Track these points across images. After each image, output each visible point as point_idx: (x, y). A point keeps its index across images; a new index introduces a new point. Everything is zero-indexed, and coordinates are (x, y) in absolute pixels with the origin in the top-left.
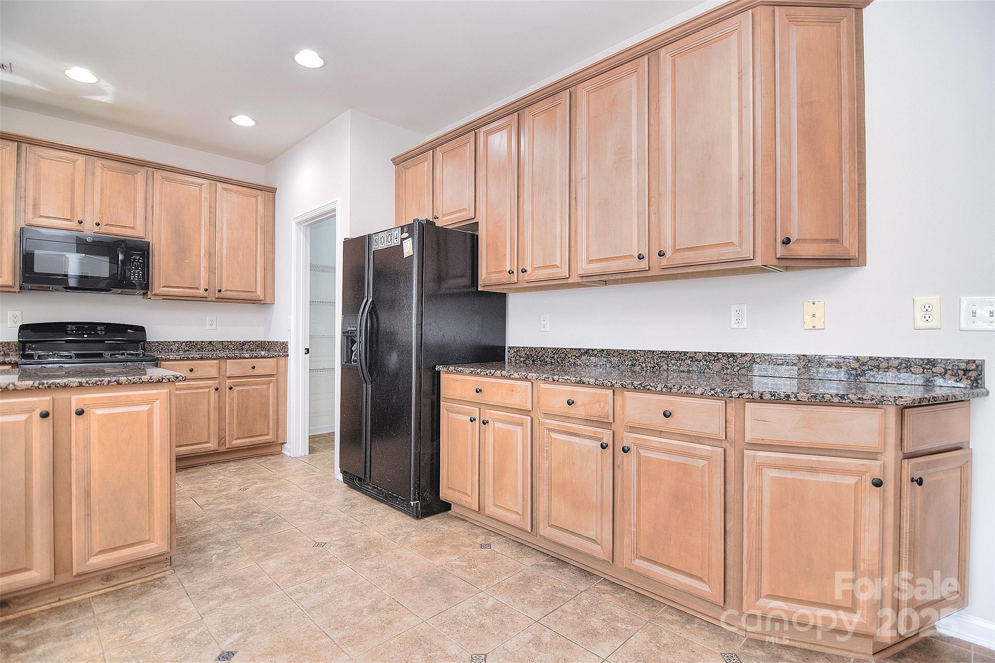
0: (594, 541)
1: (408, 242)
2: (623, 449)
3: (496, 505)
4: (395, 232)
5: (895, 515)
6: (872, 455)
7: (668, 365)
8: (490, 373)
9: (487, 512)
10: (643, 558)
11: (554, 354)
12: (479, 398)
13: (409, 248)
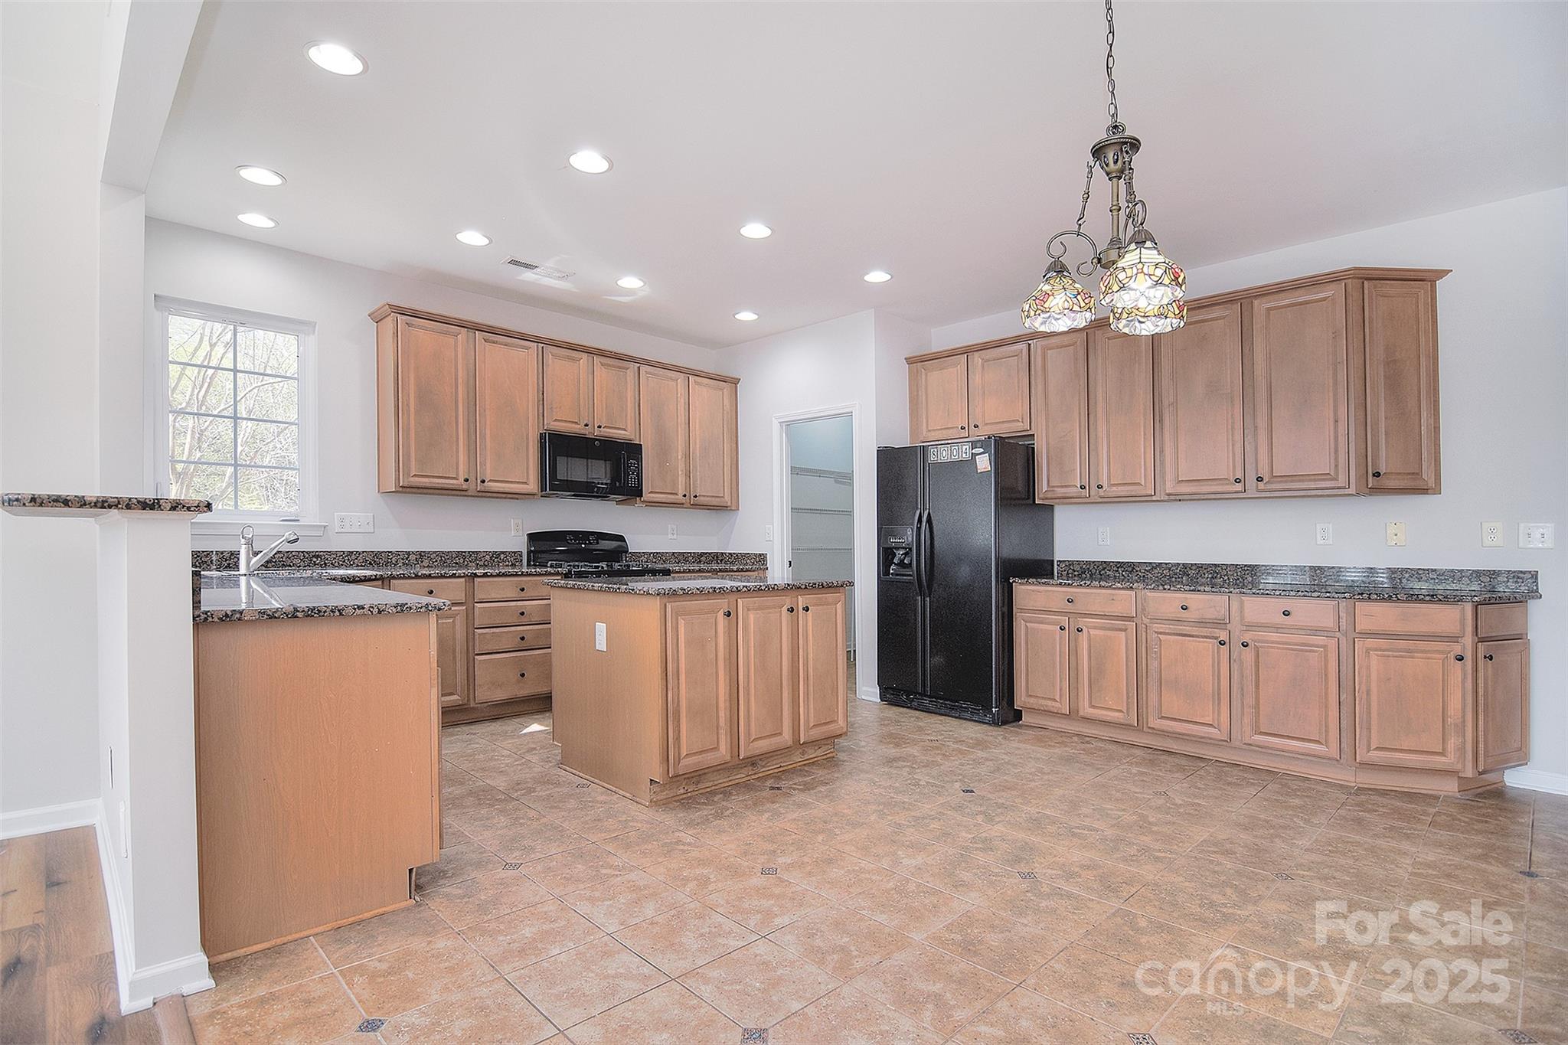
0: (1211, 725)
1: (985, 459)
2: (1242, 644)
3: (1092, 706)
4: (964, 447)
5: (1473, 682)
6: (1454, 639)
7: (1252, 577)
8: (1085, 583)
9: (1081, 713)
10: (1262, 733)
11: (1118, 568)
12: (1070, 607)
13: (984, 463)
